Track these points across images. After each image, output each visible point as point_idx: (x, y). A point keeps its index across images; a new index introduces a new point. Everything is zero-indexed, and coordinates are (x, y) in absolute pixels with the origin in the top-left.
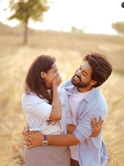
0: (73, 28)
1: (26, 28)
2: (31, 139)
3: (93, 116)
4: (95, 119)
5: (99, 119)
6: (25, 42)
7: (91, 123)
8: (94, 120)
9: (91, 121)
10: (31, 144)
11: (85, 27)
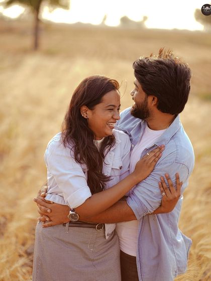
0: (125, 20)
1: (38, 20)
2: (49, 211)
3: (164, 173)
4: (168, 178)
5: (175, 178)
6: (36, 46)
7: (160, 184)
8: (165, 180)
9: (160, 180)
10: (50, 221)
11: (145, 18)
